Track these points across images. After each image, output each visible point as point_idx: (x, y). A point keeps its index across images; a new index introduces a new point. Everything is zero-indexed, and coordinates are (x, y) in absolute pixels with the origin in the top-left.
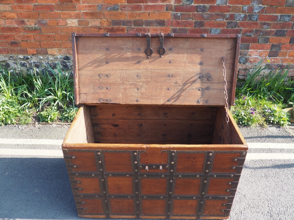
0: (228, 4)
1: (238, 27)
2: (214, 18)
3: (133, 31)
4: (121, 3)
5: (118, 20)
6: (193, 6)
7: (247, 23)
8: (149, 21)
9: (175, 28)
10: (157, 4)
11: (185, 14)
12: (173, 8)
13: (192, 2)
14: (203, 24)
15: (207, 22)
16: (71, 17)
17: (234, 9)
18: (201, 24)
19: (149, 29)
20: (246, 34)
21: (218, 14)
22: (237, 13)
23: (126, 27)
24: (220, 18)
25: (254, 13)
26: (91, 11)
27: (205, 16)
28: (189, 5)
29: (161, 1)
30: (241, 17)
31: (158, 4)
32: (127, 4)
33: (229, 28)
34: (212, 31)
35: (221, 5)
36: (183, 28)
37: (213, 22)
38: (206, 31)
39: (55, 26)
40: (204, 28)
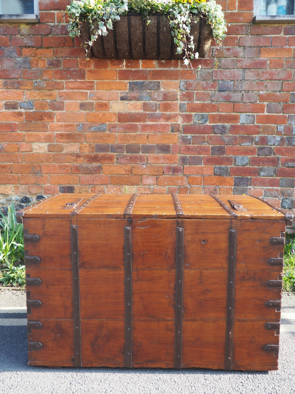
0: (256, 124)
1: (274, 154)
2: (238, 142)
3: (126, 160)
4: (109, 121)
5: (105, 144)
6: (207, 126)
7: (285, 148)
8: (148, 146)
9: (184, 155)
10: (159, 123)
11: (198, 137)
12: (181, 129)
13: (206, 121)
14: (224, 151)
15: (229, 147)
16: (39, 140)
17: (266, 130)
18: (221, 150)
19: (148, 157)
20: (286, 165)
21: (243, 136)
22: (270, 135)
23: (116, 154)
24: (246, 142)
25: (294, 135)
26: (67, 132)
27: (226, 139)
28: (203, 125)
29: (164, 119)
30: (276, 141)
31: (161, 123)
32: (119, 123)
33: (261, 156)
34: (237, 160)
35: (246, 124)
36: (196, 155)
37: (237, 147)
38: (229, 161)
39: (16, 151)
40: (225, 156)
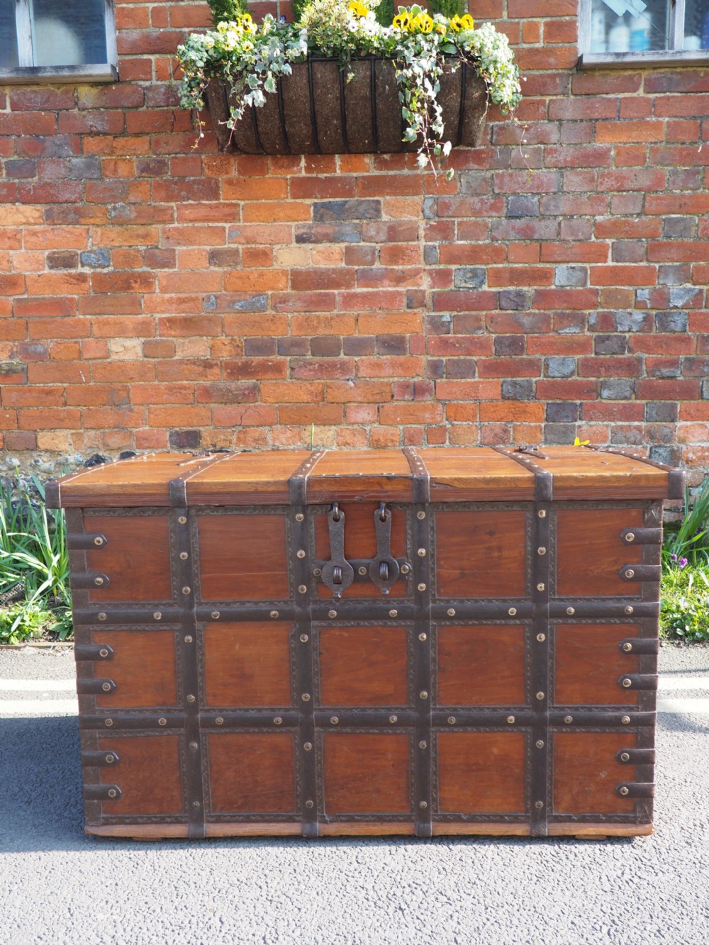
0: (589, 286)
1: (630, 351)
2: (552, 327)
3: (310, 370)
4: (273, 289)
5: (265, 337)
6: (485, 292)
7: (655, 337)
8: (357, 339)
9: (435, 358)
10: (381, 289)
11: (465, 317)
12: (428, 301)
13: (482, 282)
14: (522, 347)
15: (532, 337)
16: (122, 333)
17: (611, 298)
18: (516, 345)
19: (359, 364)
20: (658, 373)
21: (564, 314)
22: (620, 310)
23: (288, 358)
24: (570, 326)
25: (671, 308)
26: (184, 315)
27: (526, 321)
28: (475, 291)
29: (391, 281)
30: (634, 322)
31: (384, 289)
32: (293, 292)
33: (602, 356)
34: (551, 365)
35: (568, 288)
36: (462, 357)
37: (550, 337)
38: (533, 367)
39: (74, 359)
40: (525, 356)
